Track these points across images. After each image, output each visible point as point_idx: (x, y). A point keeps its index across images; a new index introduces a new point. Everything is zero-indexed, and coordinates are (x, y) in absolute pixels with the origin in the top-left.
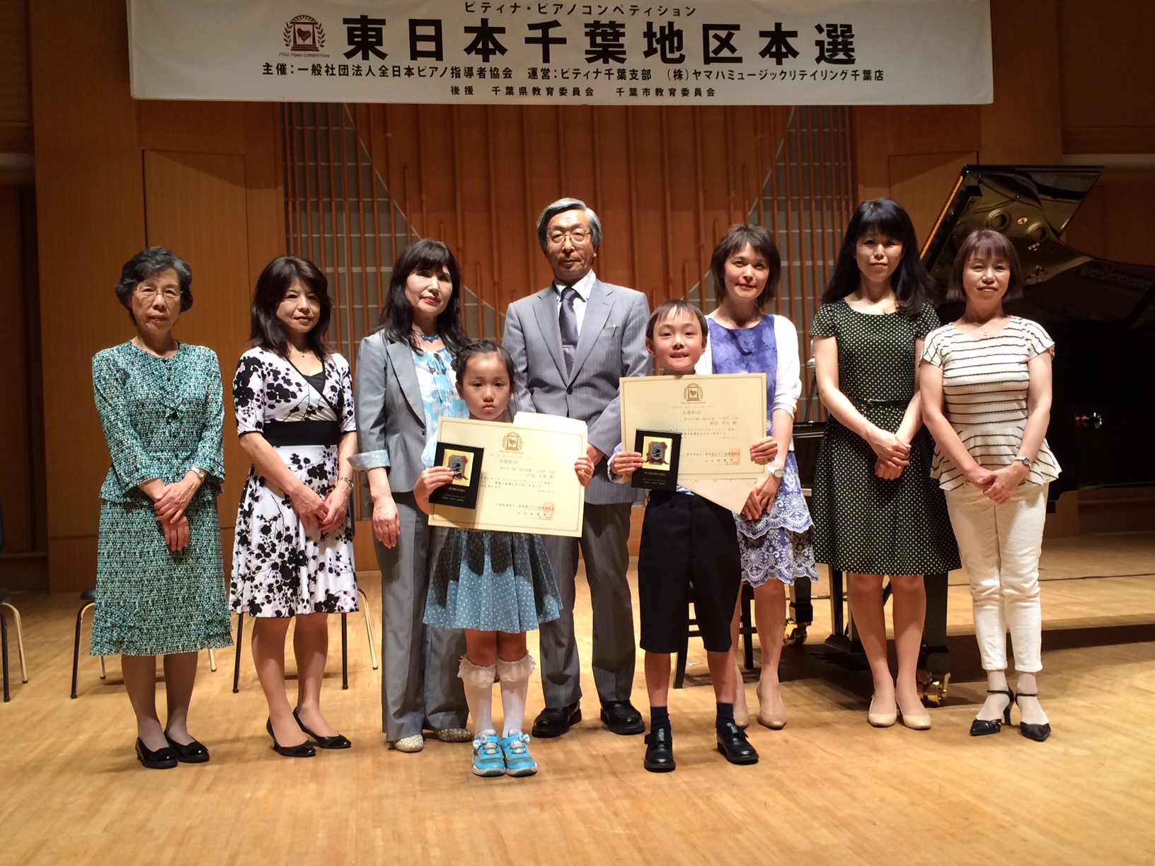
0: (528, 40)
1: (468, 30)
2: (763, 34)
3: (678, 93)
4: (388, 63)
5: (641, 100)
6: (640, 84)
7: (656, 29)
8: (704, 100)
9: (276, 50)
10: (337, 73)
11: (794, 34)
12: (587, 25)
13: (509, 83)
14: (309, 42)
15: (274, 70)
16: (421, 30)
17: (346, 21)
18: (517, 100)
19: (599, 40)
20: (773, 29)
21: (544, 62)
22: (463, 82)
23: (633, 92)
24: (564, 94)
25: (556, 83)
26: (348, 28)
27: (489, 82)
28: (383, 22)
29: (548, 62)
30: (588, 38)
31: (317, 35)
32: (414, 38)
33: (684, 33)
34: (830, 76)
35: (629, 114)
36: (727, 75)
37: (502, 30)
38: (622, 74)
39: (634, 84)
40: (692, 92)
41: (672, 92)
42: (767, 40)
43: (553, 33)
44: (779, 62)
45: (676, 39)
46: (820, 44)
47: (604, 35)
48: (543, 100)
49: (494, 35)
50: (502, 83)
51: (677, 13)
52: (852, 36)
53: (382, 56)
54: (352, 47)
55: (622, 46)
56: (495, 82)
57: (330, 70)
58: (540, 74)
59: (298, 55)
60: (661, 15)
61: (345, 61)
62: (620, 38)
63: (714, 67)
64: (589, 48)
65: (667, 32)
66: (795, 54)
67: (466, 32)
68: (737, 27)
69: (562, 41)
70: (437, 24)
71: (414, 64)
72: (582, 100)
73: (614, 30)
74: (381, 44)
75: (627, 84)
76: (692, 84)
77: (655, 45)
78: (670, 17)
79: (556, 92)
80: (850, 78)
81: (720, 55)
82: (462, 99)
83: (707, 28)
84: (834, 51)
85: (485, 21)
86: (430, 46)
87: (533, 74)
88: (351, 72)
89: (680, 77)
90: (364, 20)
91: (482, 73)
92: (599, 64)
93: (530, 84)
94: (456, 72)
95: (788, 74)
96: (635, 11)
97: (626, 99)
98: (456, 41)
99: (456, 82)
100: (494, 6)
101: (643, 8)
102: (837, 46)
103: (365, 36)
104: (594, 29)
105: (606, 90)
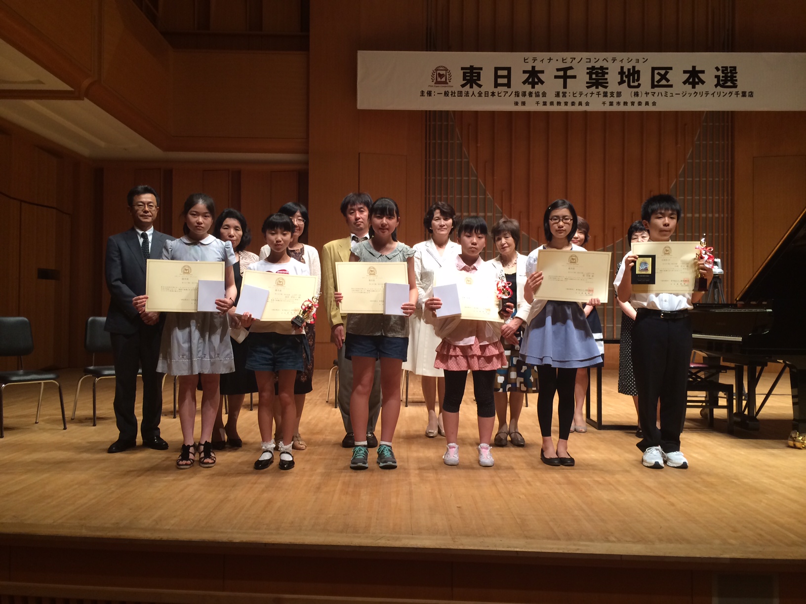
0: (556, 77)
1: (525, 72)
2: (685, 72)
3: (636, 104)
4: (483, 90)
5: (615, 108)
6: (615, 100)
7: (625, 70)
8: (650, 108)
9: (427, 83)
10: (457, 96)
11: (703, 72)
12: (588, 69)
13: (544, 99)
14: (443, 79)
15: (425, 94)
16: (500, 73)
17: (462, 69)
18: (548, 108)
19: (594, 76)
20: (691, 69)
21: (564, 88)
22: (520, 99)
23: (611, 104)
24: (574, 105)
25: (569, 99)
26: (463, 72)
27: (534, 99)
28: (481, 69)
29: (566, 88)
30: (588, 75)
31: (448, 76)
32: (497, 77)
33: (641, 72)
34: (722, 94)
35: (608, 116)
36: (663, 94)
37: (542, 72)
38: (605, 95)
39: (612, 99)
40: (644, 104)
41: (633, 103)
42: (687, 75)
43: (569, 73)
44: (694, 87)
45: (636, 75)
46: (717, 77)
47: (597, 74)
48: (563, 108)
49: (538, 74)
50: (541, 99)
51: (638, 61)
52: (736, 73)
53: (480, 86)
54: (465, 82)
55: (606, 79)
56: (537, 99)
57: (453, 94)
58: (561, 95)
59: (438, 86)
60: (628, 62)
61: (461, 89)
62: (606, 75)
63: (657, 90)
64: (588, 81)
65: (631, 72)
66: (703, 82)
67: (523, 73)
68: (671, 68)
69: (574, 77)
70: (509, 69)
71: (496, 90)
72: (584, 108)
73: (603, 71)
74: (480, 80)
75: (608, 100)
76: (643, 99)
77: (624, 78)
78: (633, 63)
79: (569, 104)
80: (734, 95)
81: (660, 84)
82: (520, 108)
83: (653, 69)
84: (726, 81)
85: (533, 67)
86: (505, 81)
87: (558, 95)
88: (464, 94)
89: (638, 95)
90: (472, 68)
91: (530, 94)
92: (593, 89)
93: (556, 100)
94: (517, 94)
95: (698, 93)
96: (614, 60)
97: (608, 108)
98: (518, 78)
99: (517, 99)
100: (539, 59)
101: (619, 59)
102: (727, 78)
103: (472, 76)
104: (591, 71)
105: (596, 103)
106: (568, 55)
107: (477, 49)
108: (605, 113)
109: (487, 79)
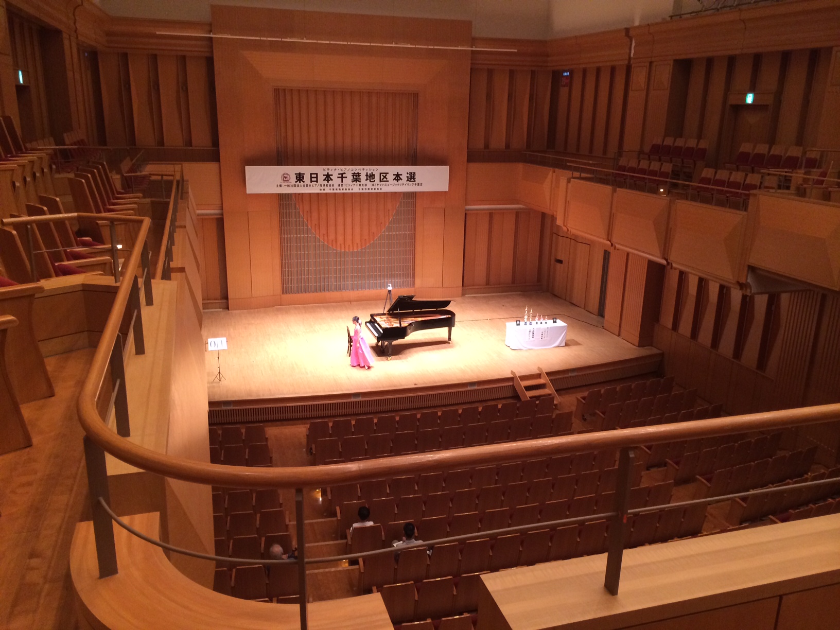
0: (338, 177)
1: (324, 175)
2: (394, 175)
3: (373, 189)
4: (305, 183)
5: (364, 191)
6: (364, 187)
7: (368, 174)
8: (379, 191)
9: (279, 181)
11: (401, 175)
12: (352, 173)
13: (333, 188)
14: (287, 179)
15: (279, 186)
16: (313, 176)
17: (295, 174)
18: (335, 191)
19: (355, 177)
20: (396, 173)
22: (322, 188)
23: (363, 189)
24: (346, 190)
25: (344, 187)
26: (296, 176)
27: (329, 187)
28: (304, 174)
29: (343, 182)
30: (352, 177)
31: (289, 178)
32: (311, 177)
33: (375, 175)
34: (410, 185)
35: (361, 195)
36: (385, 185)
38: (360, 185)
39: (363, 187)
40: (376, 189)
41: (372, 189)
43: (344, 175)
44: (398, 182)
45: (373, 176)
46: (408, 177)
47: (356, 176)
48: (342, 191)
49: (330, 176)
50: (332, 188)
51: (374, 170)
52: (415, 175)
53: (304, 182)
54: (297, 180)
56: (330, 187)
57: (292, 186)
58: (341, 185)
60: (370, 170)
61: (295, 183)
62: (360, 177)
63: (382, 183)
64: (352, 179)
65: (371, 175)
66: (401, 179)
68: (388, 173)
69: (346, 177)
70: (317, 174)
71: (311, 184)
72: (351, 191)
73: (358, 175)
74: (304, 179)
75: (361, 187)
76: (376, 187)
77: (368, 178)
78: (372, 171)
79: (344, 189)
80: (414, 185)
81: (383, 180)
82: (322, 191)
83: (380, 174)
84: (411, 179)
85: (328, 173)
86: (315, 179)
87: (339, 185)
88: (296, 186)
89: (374, 185)
90: (300, 174)
91: (327, 185)
92: (355, 183)
93: (338, 188)
94: (321, 185)
95: (400, 184)
97: (361, 191)
98: (321, 178)
99: (321, 188)
100: (330, 169)
101: (365, 169)
102: (412, 177)
103: (300, 177)
104: (354, 174)
105: (356, 189)
106: (343, 167)
107: (301, 165)
108: (361, 193)
109: (307, 179)
